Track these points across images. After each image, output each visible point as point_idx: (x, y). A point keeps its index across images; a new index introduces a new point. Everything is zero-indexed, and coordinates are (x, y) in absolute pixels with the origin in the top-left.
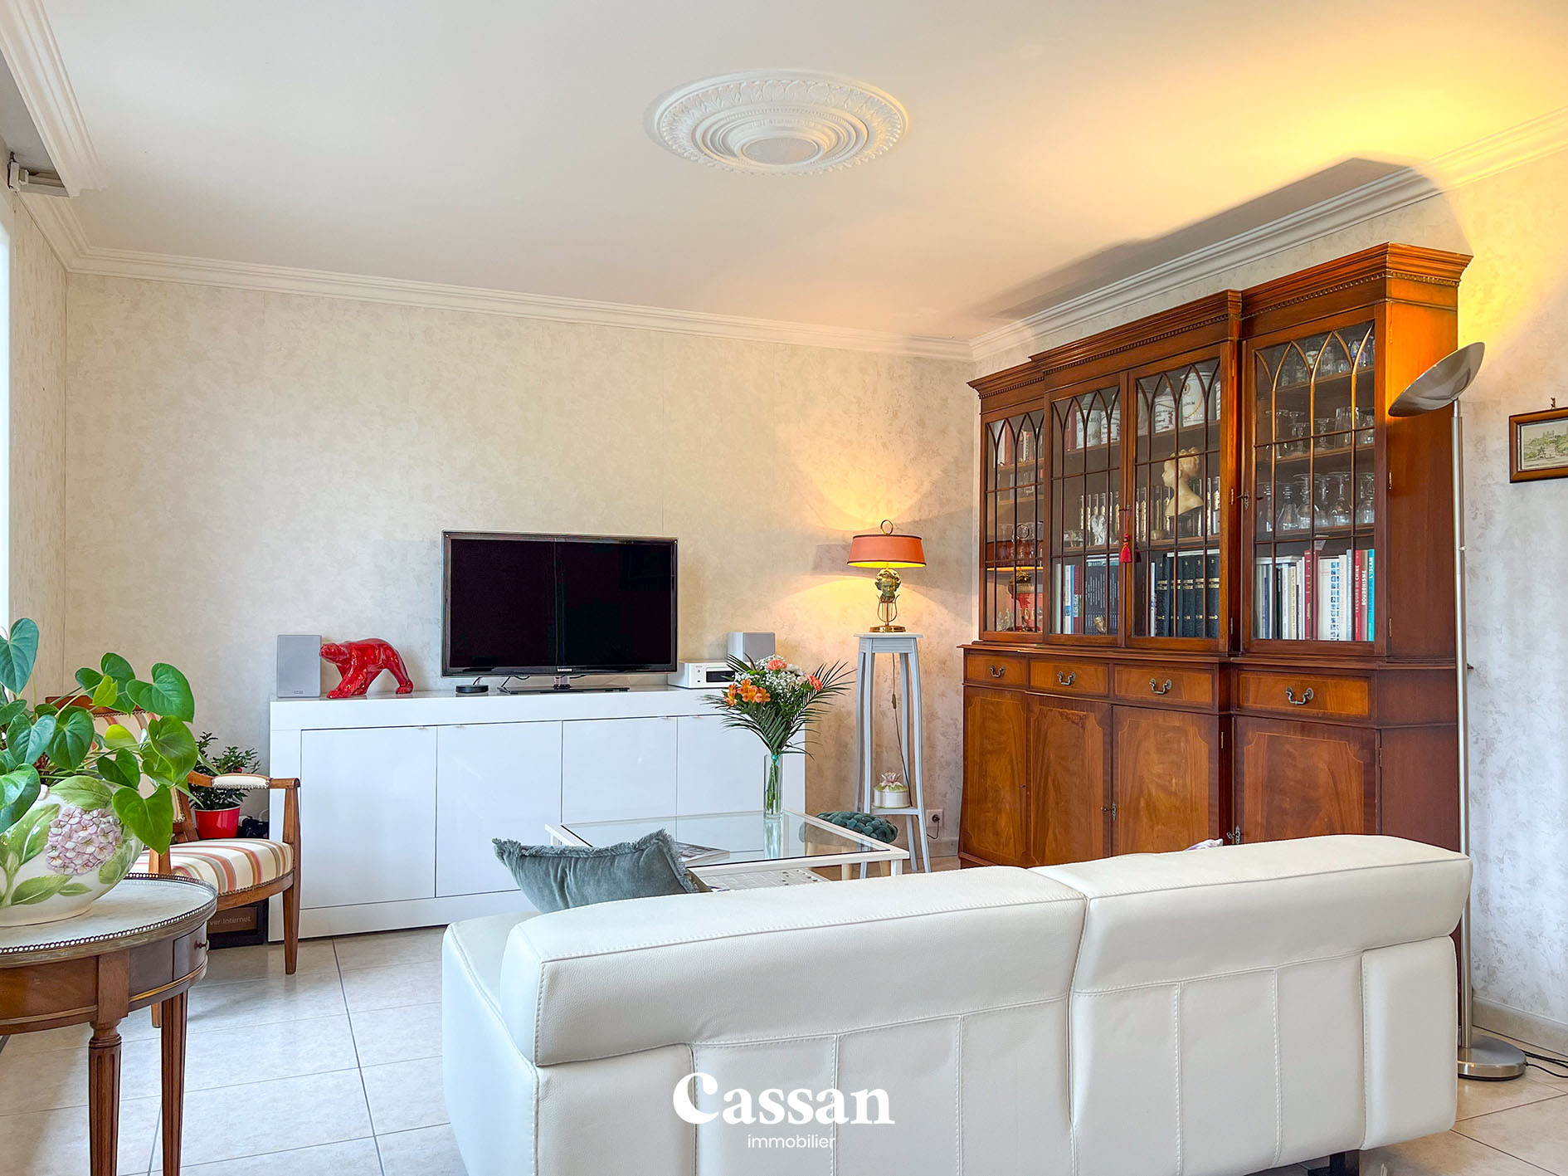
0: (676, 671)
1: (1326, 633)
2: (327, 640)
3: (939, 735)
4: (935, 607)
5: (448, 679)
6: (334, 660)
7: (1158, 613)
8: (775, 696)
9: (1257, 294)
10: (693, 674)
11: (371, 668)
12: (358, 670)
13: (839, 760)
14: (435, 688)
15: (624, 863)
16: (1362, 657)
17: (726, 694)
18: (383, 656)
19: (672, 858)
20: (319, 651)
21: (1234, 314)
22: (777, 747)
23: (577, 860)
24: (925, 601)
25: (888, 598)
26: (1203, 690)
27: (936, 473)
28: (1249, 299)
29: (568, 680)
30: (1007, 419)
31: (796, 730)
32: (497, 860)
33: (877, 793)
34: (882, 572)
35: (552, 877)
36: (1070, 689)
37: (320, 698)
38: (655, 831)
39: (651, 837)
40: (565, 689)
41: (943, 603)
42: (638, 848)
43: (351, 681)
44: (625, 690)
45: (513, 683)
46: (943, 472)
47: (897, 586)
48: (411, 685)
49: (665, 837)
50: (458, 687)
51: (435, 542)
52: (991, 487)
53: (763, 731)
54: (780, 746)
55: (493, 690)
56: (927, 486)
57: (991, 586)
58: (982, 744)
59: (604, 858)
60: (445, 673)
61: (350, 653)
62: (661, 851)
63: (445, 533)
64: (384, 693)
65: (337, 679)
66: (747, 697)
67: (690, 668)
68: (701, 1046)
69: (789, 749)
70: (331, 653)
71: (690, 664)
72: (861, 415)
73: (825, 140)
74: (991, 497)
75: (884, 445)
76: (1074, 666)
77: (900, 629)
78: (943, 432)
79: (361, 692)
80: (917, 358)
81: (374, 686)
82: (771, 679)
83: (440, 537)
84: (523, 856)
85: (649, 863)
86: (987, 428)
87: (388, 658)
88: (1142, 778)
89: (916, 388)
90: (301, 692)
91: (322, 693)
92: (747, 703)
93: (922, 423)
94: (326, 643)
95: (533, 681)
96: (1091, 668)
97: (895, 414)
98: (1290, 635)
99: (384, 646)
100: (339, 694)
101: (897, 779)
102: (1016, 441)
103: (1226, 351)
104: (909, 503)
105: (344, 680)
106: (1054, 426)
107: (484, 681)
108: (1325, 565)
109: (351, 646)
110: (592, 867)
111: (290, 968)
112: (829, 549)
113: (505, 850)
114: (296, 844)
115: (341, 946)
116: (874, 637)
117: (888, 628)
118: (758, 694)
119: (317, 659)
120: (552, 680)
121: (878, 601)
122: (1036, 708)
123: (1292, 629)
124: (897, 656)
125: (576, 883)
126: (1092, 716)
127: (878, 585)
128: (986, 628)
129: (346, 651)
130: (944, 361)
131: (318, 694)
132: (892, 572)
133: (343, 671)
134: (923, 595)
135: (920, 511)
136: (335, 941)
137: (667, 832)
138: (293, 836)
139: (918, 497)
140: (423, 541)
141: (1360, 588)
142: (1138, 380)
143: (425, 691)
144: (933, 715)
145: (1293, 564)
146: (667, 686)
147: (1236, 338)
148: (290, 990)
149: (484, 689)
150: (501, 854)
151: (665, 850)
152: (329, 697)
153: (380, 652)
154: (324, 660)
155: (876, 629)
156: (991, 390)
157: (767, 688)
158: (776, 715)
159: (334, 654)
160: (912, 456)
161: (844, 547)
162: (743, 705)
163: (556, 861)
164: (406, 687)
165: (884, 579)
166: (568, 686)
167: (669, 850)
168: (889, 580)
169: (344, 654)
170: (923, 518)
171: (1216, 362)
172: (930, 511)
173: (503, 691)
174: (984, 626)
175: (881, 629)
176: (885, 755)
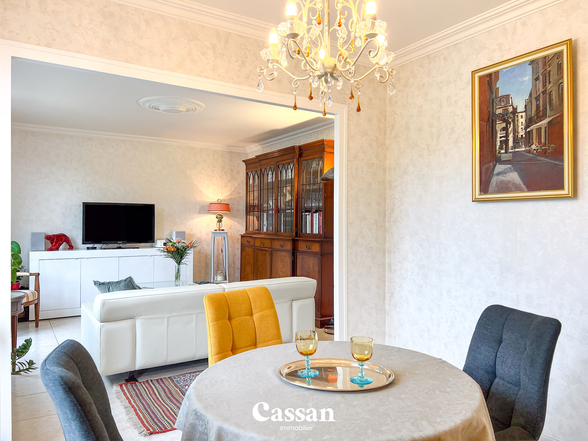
0: (154, 242)
1: (314, 232)
2: (47, 234)
3: (237, 260)
4: (236, 223)
5: (84, 245)
6: (49, 240)
7: (283, 227)
8: (178, 249)
9: (301, 147)
10: (159, 244)
11: (61, 242)
12: (56, 243)
13: (206, 268)
14: (80, 248)
15: (122, 284)
16: (319, 238)
17: (164, 249)
18: (64, 239)
19: (133, 282)
20: (44, 237)
21: (297, 151)
22: (179, 263)
23: (112, 284)
24: (233, 222)
25: (220, 221)
26: (289, 246)
27: (236, 185)
28: (300, 148)
29: (121, 245)
30: (252, 172)
31: (184, 258)
32: (94, 285)
33: (215, 277)
34: (218, 214)
35: (107, 288)
36: (263, 246)
37: (45, 250)
38: (129, 276)
39: (128, 278)
40: (120, 248)
41: (238, 222)
42: (125, 280)
43: (54, 246)
44: (138, 248)
45: (104, 246)
46: (238, 184)
47: (222, 218)
48: (73, 247)
49: (131, 278)
50: (87, 248)
51: (80, 205)
52: (248, 191)
53: (175, 258)
54: (180, 263)
55: (98, 248)
56: (233, 189)
57: (248, 217)
58: (245, 262)
59: (118, 283)
60: (83, 243)
61: (54, 238)
62: (130, 281)
63: (83, 203)
64: (64, 249)
65: (50, 245)
66: (169, 249)
67: (159, 242)
68: (137, 319)
69: (182, 263)
70: (48, 238)
71: (159, 241)
72: (213, 167)
73: (184, 110)
74: (248, 193)
75: (220, 177)
76: (264, 240)
77: (223, 230)
78: (238, 173)
79: (57, 249)
80: (230, 152)
81: (61, 247)
82: (177, 245)
83: (82, 204)
84: (100, 284)
85: (128, 284)
86: (247, 174)
87: (66, 239)
88: (277, 269)
89: (230, 160)
90: (39, 249)
91: (45, 249)
92: (169, 251)
93: (232, 170)
94: (47, 235)
95: (110, 246)
96: (267, 241)
97: (224, 168)
98: (308, 232)
99: (65, 236)
100: (51, 249)
101: (221, 273)
102: (254, 178)
103: (295, 160)
104: (228, 193)
105: (52, 246)
106: (261, 176)
107: (95, 246)
108: (315, 215)
109: (54, 236)
110: (115, 285)
111: (37, 326)
112: (203, 206)
113: (95, 283)
114: (39, 291)
115: (52, 322)
116: (215, 233)
117: (219, 230)
118: (173, 249)
119: (43, 239)
120: (116, 245)
121: (217, 222)
122: (256, 251)
123: (308, 231)
124: (223, 237)
125: (112, 289)
126: (267, 253)
127: (217, 217)
128: (247, 230)
129: (53, 237)
130: (238, 153)
131: (44, 250)
132: (221, 214)
133: (52, 243)
134: (232, 220)
135: (231, 195)
136: (49, 320)
137: (132, 277)
138: (37, 289)
139: (230, 192)
140: (76, 205)
141: (320, 221)
142: (278, 165)
143: (77, 249)
144: (235, 255)
145: (309, 215)
146: (152, 247)
147: (298, 157)
148: (37, 331)
149: (95, 248)
150: (95, 284)
151: (131, 281)
152: (47, 250)
153: (63, 237)
154: (46, 240)
155: (216, 230)
156: (248, 163)
157: (175, 247)
158: (178, 254)
159: (49, 238)
160: (229, 180)
161: (208, 206)
162: (168, 252)
163: (108, 285)
164: (71, 248)
165: (218, 216)
166: (121, 247)
167: (132, 280)
168: (220, 216)
169: (52, 238)
170: (232, 198)
171: (293, 163)
172: (234, 196)
173: (101, 249)
174: (246, 229)
175: (217, 230)
176: (220, 266)
